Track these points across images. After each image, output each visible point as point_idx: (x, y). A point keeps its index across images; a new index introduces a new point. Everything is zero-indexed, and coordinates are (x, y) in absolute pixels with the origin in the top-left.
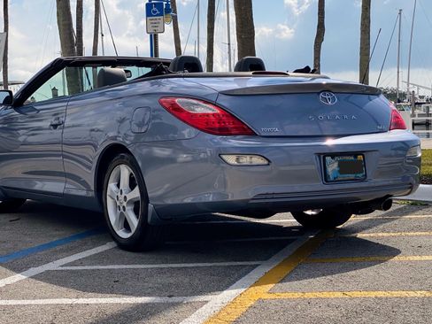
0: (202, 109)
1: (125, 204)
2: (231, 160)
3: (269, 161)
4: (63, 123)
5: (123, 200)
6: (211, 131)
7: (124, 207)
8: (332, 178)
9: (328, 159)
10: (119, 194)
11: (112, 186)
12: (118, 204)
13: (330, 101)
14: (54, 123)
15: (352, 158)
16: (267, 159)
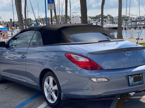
0: (82, 60)
1: (51, 91)
2: (94, 80)
3: (109, 80)
4: (26, 57)
5: (51, 89)
6: (86, 68)
7: (51, 92)
8: (131, 84)
9: (130, 77)
10: (49, 87)
11: (46, 83)
12: (49, 90)
13: (129, 54)
14: (22, 56)
15: (138, 76)
16: (108, 79)
